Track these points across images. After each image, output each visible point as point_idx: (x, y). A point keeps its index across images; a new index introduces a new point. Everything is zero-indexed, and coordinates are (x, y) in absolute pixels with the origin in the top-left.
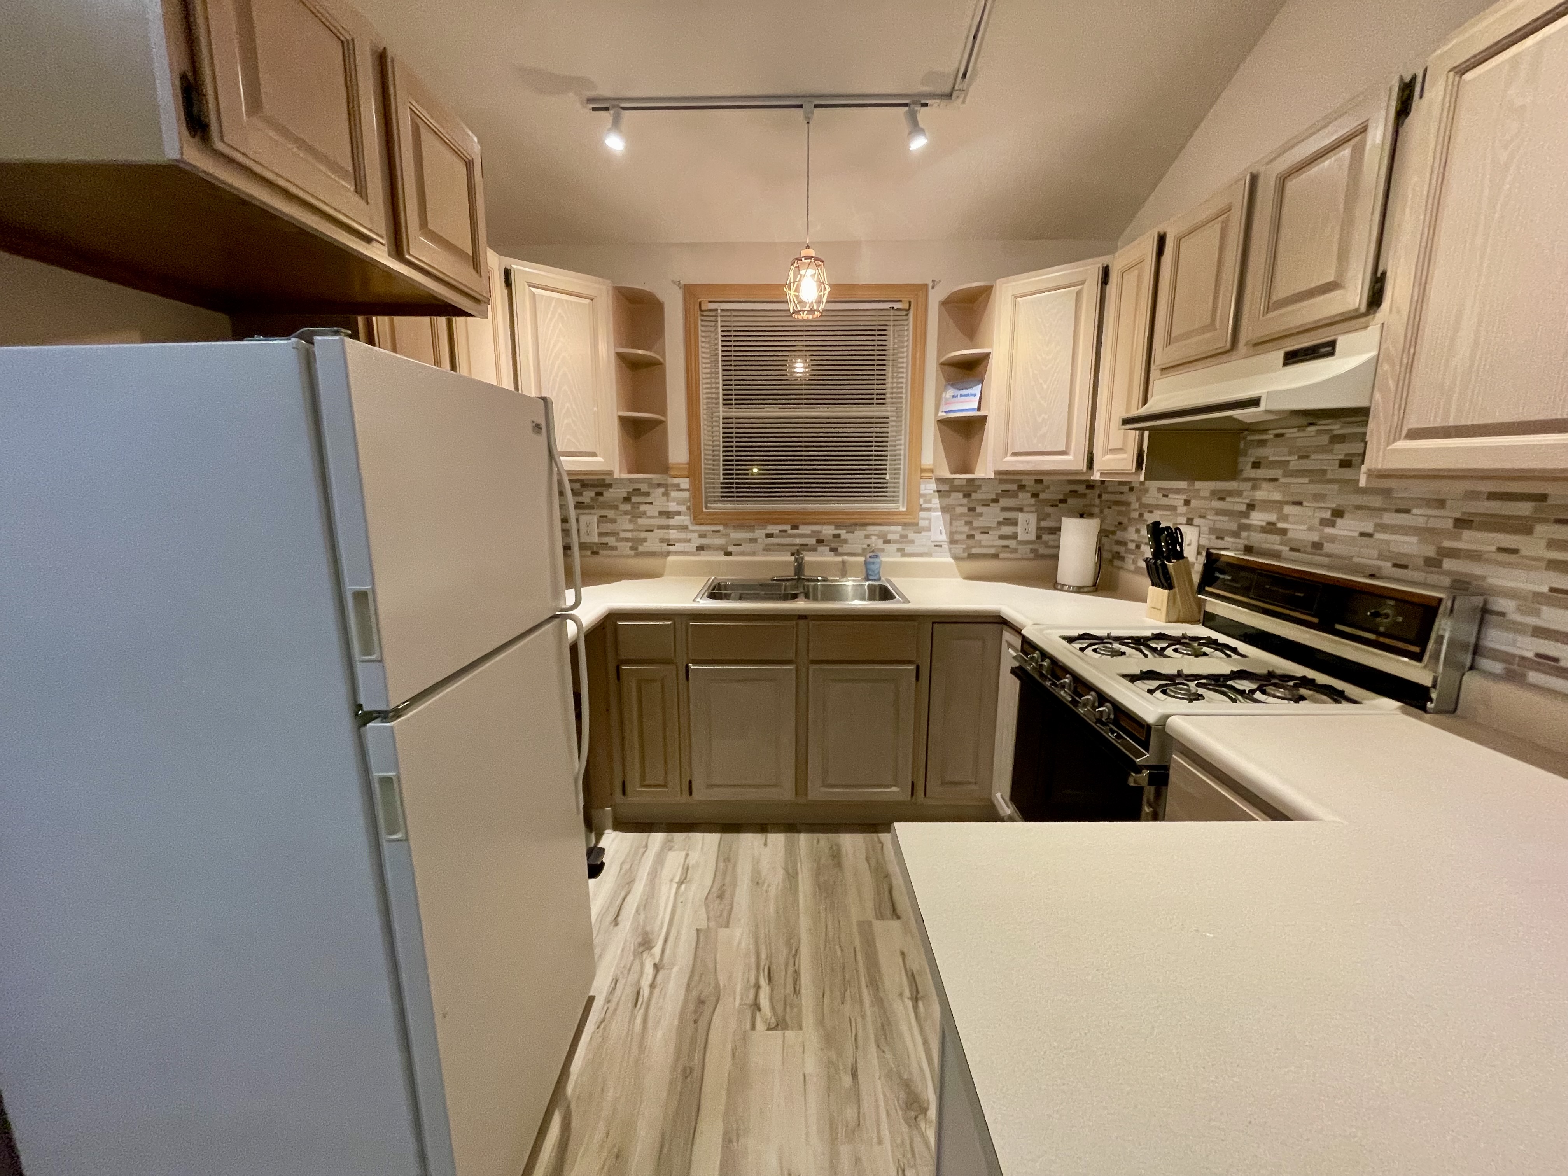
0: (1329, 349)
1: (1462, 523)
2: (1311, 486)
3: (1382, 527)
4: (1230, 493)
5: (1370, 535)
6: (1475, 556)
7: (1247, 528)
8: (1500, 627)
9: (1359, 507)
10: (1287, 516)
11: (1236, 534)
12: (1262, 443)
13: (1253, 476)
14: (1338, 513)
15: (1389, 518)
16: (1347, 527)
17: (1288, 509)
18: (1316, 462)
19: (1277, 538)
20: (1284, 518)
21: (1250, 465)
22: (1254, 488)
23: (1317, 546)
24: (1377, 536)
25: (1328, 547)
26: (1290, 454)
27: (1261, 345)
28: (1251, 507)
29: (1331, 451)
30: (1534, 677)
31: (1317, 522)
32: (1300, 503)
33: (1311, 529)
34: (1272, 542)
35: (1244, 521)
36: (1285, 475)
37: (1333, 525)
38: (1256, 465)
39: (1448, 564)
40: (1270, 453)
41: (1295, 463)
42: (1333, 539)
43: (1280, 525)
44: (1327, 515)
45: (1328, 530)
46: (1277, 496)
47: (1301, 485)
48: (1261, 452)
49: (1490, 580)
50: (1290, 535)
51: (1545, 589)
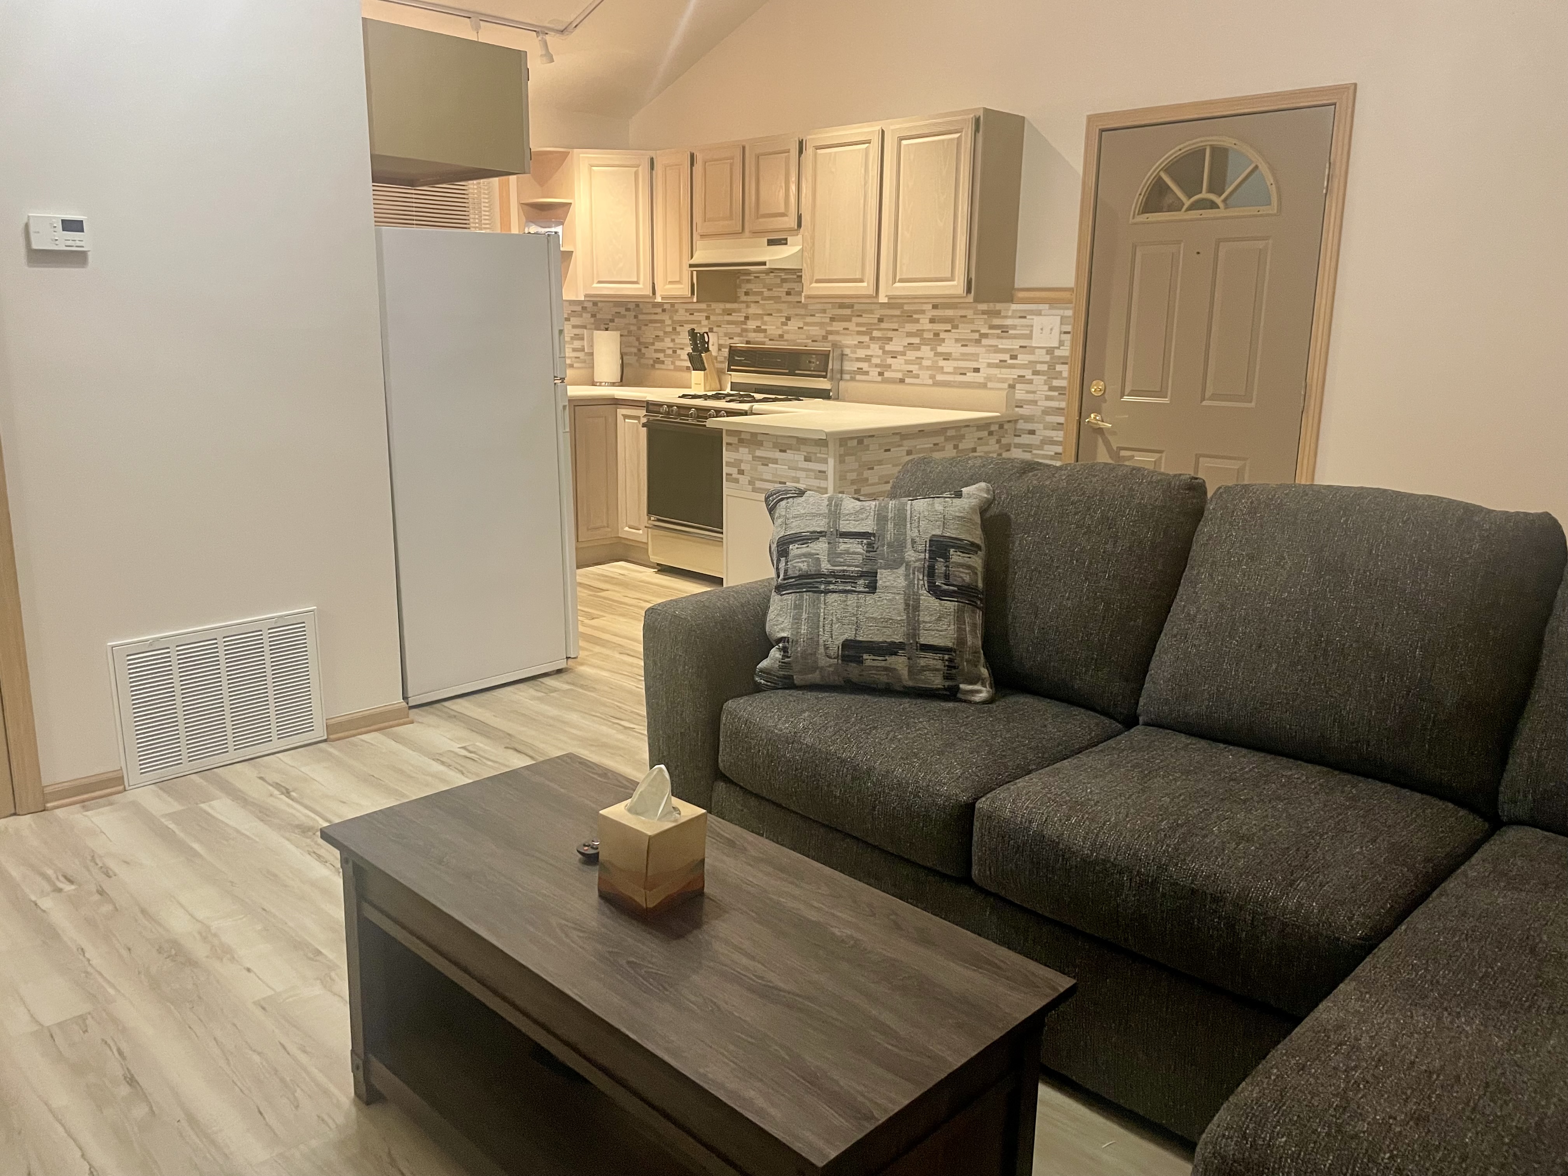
0: (785, 242)
1: (832, 319)
2: (775, 305)
3: (806, 324)
4: (734, 311)
5: (802, 328)
6: (837, 333)
7: (746, 330)
8: (848, 360)
9: (797, 315)
10: (766, 322)
11: (740, 335)
12: (748, 281)
13: (745, 300)
14: (788, 319)
15: (809, 319)
16: (793, 325)
17: (766, 318)
18: (777, 292)
19: (762, 335)
20: (765, 323)
21: (743, 294)
22: (748, 307)
23: (781, 336)
24: (805, 328)
25: (786, 337)
26: (764, 287)
27: (756, 233)
28: (747, 318)
29: (781, 287)
30: (858, 377)
31: (779, 324)
32: (771, 315)
33: (777, 328)
34: (760, 337)
35: (744, 326)
36: (762, 300)
37: (787, 325)
38: (747, 294)
39: (830, 338)
40: (755, 287)
41: (766, 293)
42: (787, 332)
43: (763, 327)
44: (784, 320)
45: (785, 327)
46: (760, 312)
47: (770, 305)
48: (749, 286)
49: (844, 342)
50: (769, 332)
51: (856, 342)
